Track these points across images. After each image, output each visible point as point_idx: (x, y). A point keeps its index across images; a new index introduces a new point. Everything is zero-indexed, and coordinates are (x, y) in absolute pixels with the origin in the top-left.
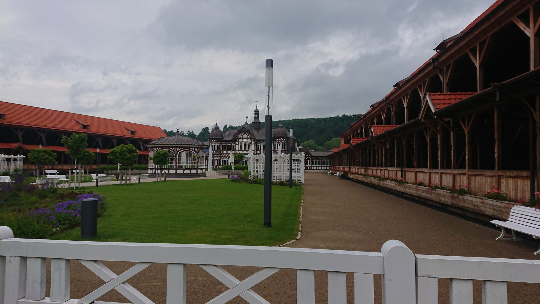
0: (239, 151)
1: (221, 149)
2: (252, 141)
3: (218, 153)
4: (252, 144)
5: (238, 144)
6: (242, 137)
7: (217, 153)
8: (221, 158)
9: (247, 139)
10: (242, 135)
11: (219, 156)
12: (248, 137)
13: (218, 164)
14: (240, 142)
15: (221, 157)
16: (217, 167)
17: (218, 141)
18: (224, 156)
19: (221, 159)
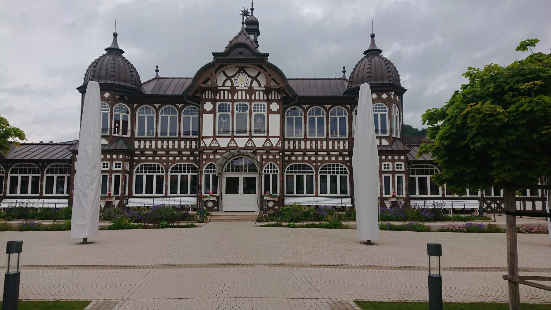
0: (215, 137)
1: (133, 132)
2: (269, 102)
3: (121, 145)
4: (270, 112)
5: (213, 111)
6: (228, 83)
7: (119, 148)
8: (132, 167)
9: (250, 91)
10: (229, 78)
11: (124, 160)
12: (255, 84)
13: (116, 192)
14: (218, 104)
15: (132, 161)
16: (116, 203)
17: (122, 100)
18: (146, 160)
19: (130, 173)
